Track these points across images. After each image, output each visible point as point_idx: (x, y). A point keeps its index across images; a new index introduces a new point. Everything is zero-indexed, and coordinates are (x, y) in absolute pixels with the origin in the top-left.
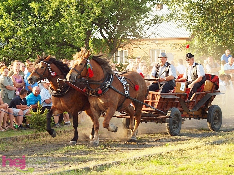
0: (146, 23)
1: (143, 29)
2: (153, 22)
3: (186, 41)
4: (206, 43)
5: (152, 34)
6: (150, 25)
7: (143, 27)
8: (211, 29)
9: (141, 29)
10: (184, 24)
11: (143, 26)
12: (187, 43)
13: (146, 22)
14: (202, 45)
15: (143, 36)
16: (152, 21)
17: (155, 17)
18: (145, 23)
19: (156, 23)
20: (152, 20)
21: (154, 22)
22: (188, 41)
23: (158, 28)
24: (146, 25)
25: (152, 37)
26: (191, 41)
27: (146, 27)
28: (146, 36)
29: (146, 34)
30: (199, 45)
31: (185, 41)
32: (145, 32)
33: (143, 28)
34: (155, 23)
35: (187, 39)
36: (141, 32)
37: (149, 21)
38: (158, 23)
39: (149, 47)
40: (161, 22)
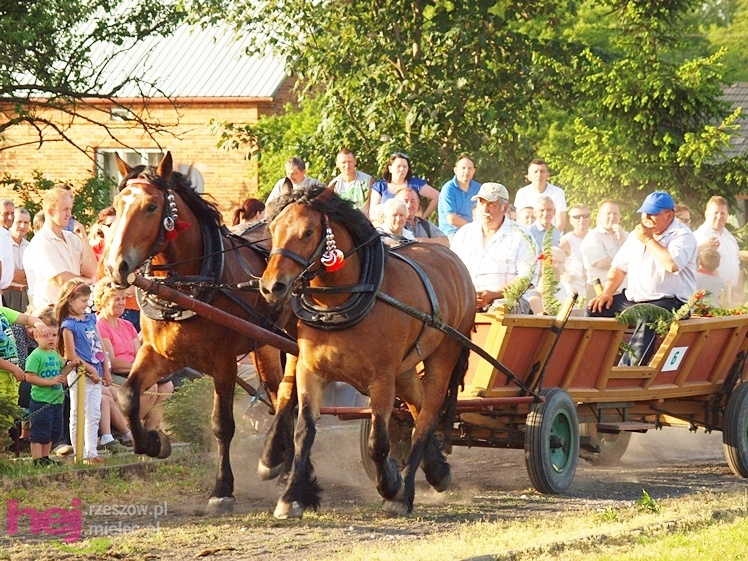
0: (100, 33)
1: (86, 60)
2: (132, 28)
3: (259, 113)
4: (372, 126)
5: (128, 80)
6: (120, 42)
7: (88, 49)
9: (79, 58)
10: (276, 41)
11: (85, 45)
12: (264, 121)
13: (102, 26)
14: (352, 135)
15: (87, 88)
16: (128, 25)
17: (139, 8)
18: (96, 31)
19: (147, 33)
20: (129, 21)
21: (138, 28)
22: (268, 115)
23: (154, 54)
24: (102, 39)
25: (129, 93)
26: (278, 114)
27: (99, 50)
28: (101, 93)
29: (100, 82)
31: (253, 112)
32: (98, 71)
33: (87, 54)
34: (141, 35)
35: (263, 106)
36: (78, 73)
37: (117, 25)
38: (155, 32)
39: (113, 138)
40: (169, 31)
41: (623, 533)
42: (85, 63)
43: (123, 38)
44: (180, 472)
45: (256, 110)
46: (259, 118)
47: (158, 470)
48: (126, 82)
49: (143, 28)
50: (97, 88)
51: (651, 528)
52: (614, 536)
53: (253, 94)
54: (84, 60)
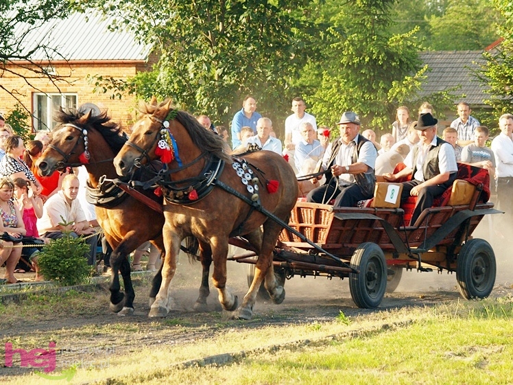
0: (21, 17)
1: (11, 34)
2: (40, 13)
3: (137, 70)
4: (192, 76)
5: (38, 47)
6: (33, 23)
7: (13, 27)
8: (207, 39)
9: (6, 32)
10: (129, 22)
11: (11, 24)
12: (140, 75)
13: (22, 12)
14: (179, 82)
15: (11, 52)
16: (39, 11)
18: (18, 15)
19: (50, 16)
20: (39, 9)
21: (45, 14)
22: (142, 72)
23: (55, 31)
24: (21, 20)
25: (38, 56)
26: (149, 71)
27: (20, 28)
28: (21, 55)
29: (20, 49)
30: (171, 82)
31: (133, 69)
32: (19, 41)
33: (11, 30)
34: (47, 18)
35: (139, 66)
36: (6, 42)
37: (31, 12)
38: (55, 16)
39: (29, 84)
40: (65, 15)
41: (321, 338)
42: (10, 36)
43: (34, 20)
44: (43, 300)
45: (135, 68)
46: (137, 74)
47: (28, 298)
48: (37, 48)
49: (48, 13)
50: (18, 52)
51: (341, 335)
52: (314, 340)
53: (133, 58)
54: (10, 34)
